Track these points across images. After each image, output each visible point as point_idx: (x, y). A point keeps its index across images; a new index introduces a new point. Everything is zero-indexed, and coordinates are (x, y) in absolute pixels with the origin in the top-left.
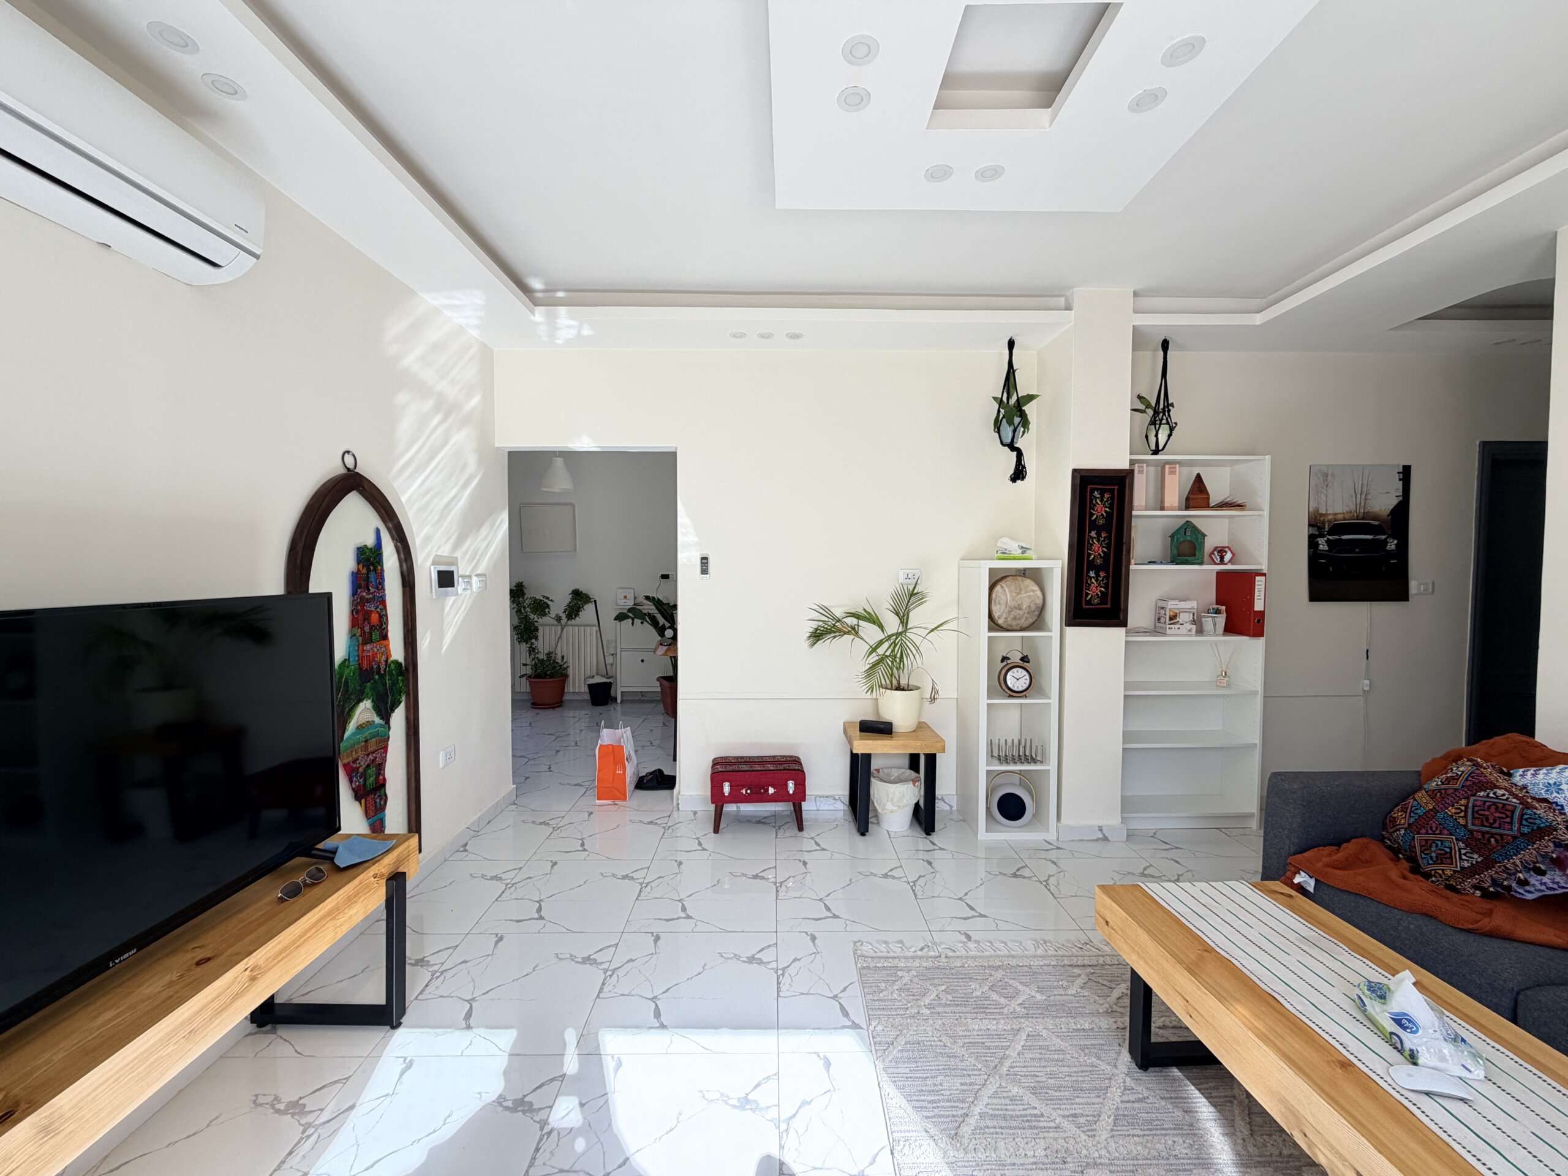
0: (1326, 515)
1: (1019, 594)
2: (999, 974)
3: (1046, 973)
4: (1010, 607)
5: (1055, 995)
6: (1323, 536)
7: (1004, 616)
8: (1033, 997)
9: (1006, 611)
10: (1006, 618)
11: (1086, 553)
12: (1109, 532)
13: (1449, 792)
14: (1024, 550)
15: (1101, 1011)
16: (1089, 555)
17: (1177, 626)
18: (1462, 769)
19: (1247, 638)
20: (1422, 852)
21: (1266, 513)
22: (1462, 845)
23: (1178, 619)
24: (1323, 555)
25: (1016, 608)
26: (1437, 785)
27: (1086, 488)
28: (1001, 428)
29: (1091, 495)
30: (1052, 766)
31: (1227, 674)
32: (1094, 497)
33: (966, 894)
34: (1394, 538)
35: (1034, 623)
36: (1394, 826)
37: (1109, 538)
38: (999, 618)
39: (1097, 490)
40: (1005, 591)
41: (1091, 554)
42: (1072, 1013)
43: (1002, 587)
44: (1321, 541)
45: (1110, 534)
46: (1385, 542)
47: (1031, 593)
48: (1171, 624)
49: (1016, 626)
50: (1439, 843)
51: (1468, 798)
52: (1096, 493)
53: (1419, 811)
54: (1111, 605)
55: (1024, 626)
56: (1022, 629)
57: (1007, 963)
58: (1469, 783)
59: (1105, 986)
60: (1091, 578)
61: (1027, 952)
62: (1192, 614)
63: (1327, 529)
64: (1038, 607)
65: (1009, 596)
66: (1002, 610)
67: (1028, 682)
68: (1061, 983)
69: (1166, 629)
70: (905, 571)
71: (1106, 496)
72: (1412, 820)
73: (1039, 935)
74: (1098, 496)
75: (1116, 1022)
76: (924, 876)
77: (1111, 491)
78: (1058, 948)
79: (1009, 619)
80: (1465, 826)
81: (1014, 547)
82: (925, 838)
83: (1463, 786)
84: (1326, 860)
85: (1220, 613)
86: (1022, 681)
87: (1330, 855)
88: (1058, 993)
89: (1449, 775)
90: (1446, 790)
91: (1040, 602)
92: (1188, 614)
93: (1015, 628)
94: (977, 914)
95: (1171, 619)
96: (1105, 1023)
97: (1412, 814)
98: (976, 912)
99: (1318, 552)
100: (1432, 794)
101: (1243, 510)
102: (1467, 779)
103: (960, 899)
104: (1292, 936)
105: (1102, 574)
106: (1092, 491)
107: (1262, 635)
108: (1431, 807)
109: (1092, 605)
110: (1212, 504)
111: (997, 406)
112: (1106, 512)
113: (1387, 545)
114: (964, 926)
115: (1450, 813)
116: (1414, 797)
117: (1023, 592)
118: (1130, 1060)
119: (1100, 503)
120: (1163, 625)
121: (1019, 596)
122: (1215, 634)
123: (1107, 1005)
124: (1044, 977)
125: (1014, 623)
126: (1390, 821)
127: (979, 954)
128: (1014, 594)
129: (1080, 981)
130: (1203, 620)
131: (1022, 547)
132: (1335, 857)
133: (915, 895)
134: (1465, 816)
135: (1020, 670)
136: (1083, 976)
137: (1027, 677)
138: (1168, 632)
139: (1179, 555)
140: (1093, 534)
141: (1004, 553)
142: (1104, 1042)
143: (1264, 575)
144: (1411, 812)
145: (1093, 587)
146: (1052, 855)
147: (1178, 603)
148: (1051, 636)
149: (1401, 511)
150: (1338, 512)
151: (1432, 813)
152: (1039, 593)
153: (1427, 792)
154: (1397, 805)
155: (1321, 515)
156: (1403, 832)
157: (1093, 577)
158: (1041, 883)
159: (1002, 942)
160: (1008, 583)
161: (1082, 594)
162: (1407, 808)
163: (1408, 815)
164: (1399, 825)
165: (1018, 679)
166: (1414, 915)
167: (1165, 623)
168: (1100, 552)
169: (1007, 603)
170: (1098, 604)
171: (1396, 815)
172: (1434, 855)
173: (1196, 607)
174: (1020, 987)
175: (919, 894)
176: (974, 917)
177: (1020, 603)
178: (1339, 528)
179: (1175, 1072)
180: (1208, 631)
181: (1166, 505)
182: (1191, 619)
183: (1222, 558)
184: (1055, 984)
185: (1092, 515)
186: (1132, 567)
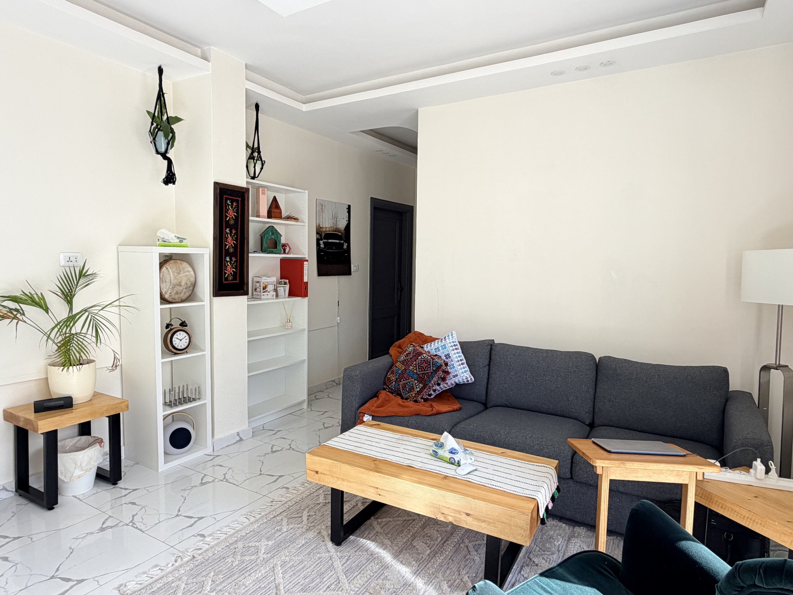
0: (323, 228)
1: (179, 273)
2: (240, 545)
3: (264, 529)
4: (173, 284)
5: (277, 537)
6: (322, 240)
7: (169, 292)
8: (267, 545)
9: (171, 287)
10: (171, 293)
11: (224, 244)
12: (236, 230)
13: (409, 360)
14: (181, 240)
15: (304, 531)
16: (226, 245)
17: (267, 293)
18: (410, 349)
19: (299, 298)
20: (403, 390)
21: (307, 224)
22: (416, 382)
23: (267, 289)
24: (322, 251)
25: (177, 285)
26: (404, 358)
27: (223, 197)
28: (156, 139)
29: (226, 203)
30: (207, 400)
31: (291, 321)
32: (228, 204)
33: (179, 511)
34: (346, 243)
35: (189, 296)
36: (390, 382)
37: (236, 234)
38: (166, 293)
39: (229, 199)
40: (169, 271)
41: (227, 245)
42: (293, 541)
43: (167, 268)
44: (321, 242)
45: (237, 232)
46: (343, 245)
47: (187, 273)
48: (264, 292)
49: (178, 299)
50: (408, 383)
51: (415, 361)
52: (228, 201)
53: (399, 372)
54: (239, 280)
55: (184, 298)
56: (182, 301)
57: (240, 536)
58: (414, 354)
59: (297, 517)
60: (227, 262)
61: (245, 524)
62: (273, 285)
63: (323, 236)
64: (192, 284)
65: (172, 276)
66: (168, 287)
67: (188, 341)
68: (276, 529)
69: (261, 296)
70: (66, 254)
71: (234, 204)
72: (397, 376)
73: (244, 511)
74: (230, 204)
75: (314, 532)
76: (136, 514)
77: (237, 201)
78: (260, 512)
79: (173, 294)
80: (416, 373)
81: (171, 237)
82: (114, 488)
83: (413, 356)
84: (375, 405)
85: (286, 284)
86: (184, 341)
87: (376, 402)
88: (278, 535)
89: (407, 353)
90: (407, 359)
91: (193, 280)
92: (272, 285)
93: (177, 300)
94: (197, 519)
95: (264, 289)
96: (311, 535)
97: (397, 374)
98: (195, 518)
99: (321, 248)
100: (403, 363)
101: (297, 222)
102: (413, 353)
103: (177, 516)
104: (394, 440)
105: (234, 259)
106: (226, 201)
107: (307, 296)
108: (403, 369)
109: (228, 281)
110: (283, 217)
111: (151, 120)
112: (234, 215)
113: (343, 246)
114: (195, 530)
115: (411, 369)
116: (395, 366)
117: (182, 272)
118: (332, 545)
119: (231, 209)
120: (258, 293)
121: (180, 276)
122: (285, 298)
123: (305, 526)
124: (265, 531)
125: (176, 297)
126: (387, 380)
127: (217, 541)
128: (176, 274)
129: (285, 522)
130: (278, 288)
131: (178, 238)
132: (378, 403)
133: (141, 530)
134: (416, 369)
135: (182, 333)
136: (284, 519)
137: (187, 337)
138: (263, 297)
139: (268, 248)
140: (228, 230)
141: (165, 241)
142: (316, 545)
143: (307, 261)
144: (396, 373)
145: (228, 268)
146: (217, 461)
147: (267, 278)
148: (204, 305)
149: (348, 227)
150: (327, 227)
151: (404, 371)
152: (192, 273)
153: (400, 362)
154: (388, 372)
155: (321, 228)
156: (394, 383)
157: (229, 261)
158: (222, 481)
159: (227, 526)
160: (171, 265)
161: (223, 272)
162: (394, 372)
163: (395, 374)
164: (392, 380)
165: (181, 340)
166: (413, 416)
167: (260, 291)
168: (232, 243)
169: (171, 282)
170: (232, 280)
171: (390, 376)
172: (407, 389)
173: (275, 281)
174: (257, 544)
175: (143, 528)
176: (196, 522)
177: (180, 281)
178: (329, 236)
179: (352, 537)
180: (281, 295)
181: (261, 214)
182: (273, 288)
183: (285, 250)
184: (273, 531)
185: (226, 217)
186: (250, 255)
